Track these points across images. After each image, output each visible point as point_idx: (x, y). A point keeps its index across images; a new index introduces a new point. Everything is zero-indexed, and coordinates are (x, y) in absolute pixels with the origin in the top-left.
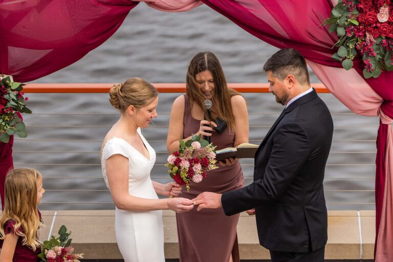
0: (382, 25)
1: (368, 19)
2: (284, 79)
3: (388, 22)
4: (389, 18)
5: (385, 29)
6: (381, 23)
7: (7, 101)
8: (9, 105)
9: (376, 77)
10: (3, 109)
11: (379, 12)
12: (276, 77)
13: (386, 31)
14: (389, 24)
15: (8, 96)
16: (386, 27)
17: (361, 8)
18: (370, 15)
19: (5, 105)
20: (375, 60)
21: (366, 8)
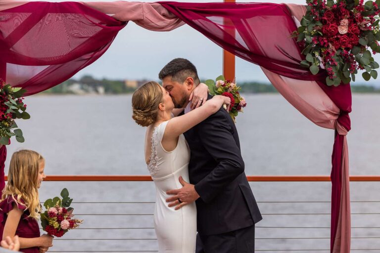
0: (342, 36)
1: (330, 30)
2: (183, 82)
3: (348, 34)
4: (349, 30)
5: (344, 40)
6: (342, 35)
7: (7, 107)
8: (8, 111)
9: (336, 85)
10: (3, 116)
11: (340, 25)
12: (176, 81)
13: (346, 42)
14: (348, 36)
15: (8, 102)
16: (345, 39)
17: (325, 20)
18: (332, 27)
19: (5, 111)
20: (336, 69)
21: (329, 21)
